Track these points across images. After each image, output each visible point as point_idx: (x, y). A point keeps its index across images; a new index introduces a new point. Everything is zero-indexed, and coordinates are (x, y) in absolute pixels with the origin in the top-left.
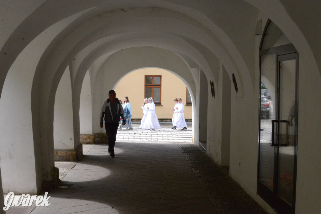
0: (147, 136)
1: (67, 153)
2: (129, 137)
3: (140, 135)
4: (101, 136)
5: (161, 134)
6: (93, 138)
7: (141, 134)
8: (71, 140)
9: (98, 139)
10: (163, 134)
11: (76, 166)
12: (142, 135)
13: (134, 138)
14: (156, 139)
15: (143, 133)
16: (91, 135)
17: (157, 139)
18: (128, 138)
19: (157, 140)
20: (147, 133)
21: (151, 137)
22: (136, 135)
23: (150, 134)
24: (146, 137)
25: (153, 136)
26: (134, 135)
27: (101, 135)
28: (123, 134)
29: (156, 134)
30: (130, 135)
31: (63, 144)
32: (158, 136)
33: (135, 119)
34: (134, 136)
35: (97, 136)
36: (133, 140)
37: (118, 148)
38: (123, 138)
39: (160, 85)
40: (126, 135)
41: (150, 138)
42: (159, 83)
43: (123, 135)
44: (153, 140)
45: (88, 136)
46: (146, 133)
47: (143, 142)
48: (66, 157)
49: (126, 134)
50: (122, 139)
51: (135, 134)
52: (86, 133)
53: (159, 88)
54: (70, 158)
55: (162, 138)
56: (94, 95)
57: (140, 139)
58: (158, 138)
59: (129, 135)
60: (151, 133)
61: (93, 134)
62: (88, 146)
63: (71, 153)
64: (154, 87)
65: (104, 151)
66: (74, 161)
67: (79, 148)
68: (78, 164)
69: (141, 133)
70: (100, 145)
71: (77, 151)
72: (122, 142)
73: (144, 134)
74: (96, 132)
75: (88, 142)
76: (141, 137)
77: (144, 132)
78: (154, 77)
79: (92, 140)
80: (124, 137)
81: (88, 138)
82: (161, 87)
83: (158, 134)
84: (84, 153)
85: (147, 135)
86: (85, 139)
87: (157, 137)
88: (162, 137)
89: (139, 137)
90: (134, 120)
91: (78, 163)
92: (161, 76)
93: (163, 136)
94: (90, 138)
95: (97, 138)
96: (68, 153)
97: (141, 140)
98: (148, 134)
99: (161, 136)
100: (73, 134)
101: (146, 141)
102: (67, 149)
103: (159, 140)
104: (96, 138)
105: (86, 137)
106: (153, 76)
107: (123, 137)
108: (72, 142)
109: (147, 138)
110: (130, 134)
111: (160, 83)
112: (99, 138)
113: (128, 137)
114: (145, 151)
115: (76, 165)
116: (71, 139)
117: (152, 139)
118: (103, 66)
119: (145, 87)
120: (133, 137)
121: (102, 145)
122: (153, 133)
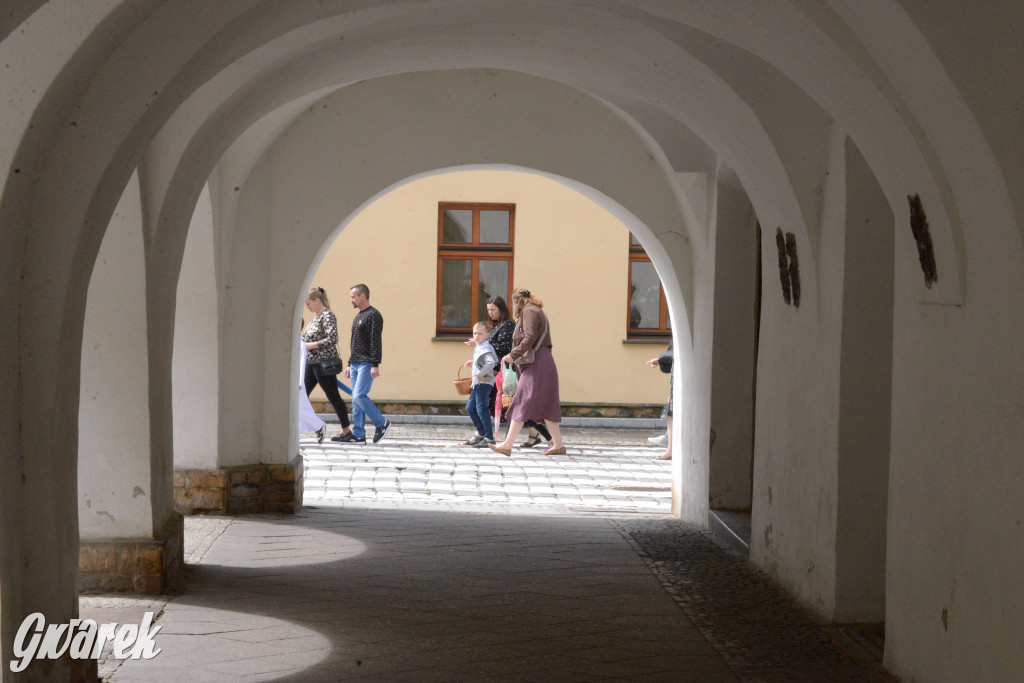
0: (460, 482)
1: (117, 556)
2: (377, 485)
3: (423, 476)
4: (257, 480)
5: (520, 471)
6: (222, 485)
7: (427, 472)
8: (140, 496)
9: (243, 491)
10: (528, 471)
11: (163, 617)
12: (432, 476)
13: (399, 490)
14: (499, 493)
15: (436, 467)
16: (210, 474)
17: (507, 495)
18: (373, 489)
19: (503, 498)
20: (456, 465)
21: (478, 485)
22: (403, 474)
23: (468, 472)
24: (453, 483)
25: (484, 478)
26: (396, 474)
27: (257, 474)
28: (348, 468)
29: (497, 470)
30: (380, 474)
31: (100, 513)
32: (506, 480)
33: (392, 404)
34: (397, 480)
35: (238, 478)
36: (397, 496)
37: (340, 533)
38: (351, 490)
39: (510, 249)
40: (357, 473)
41: (473, 488)
42: (501, 239)
43: (348, 474)
44: (486, 499)
45: (202, 480)
46: (451, 468)
47: (442, 508)
48: (112, 574)
49: (361, 469)
50: (347, 493)
51: (400, 469)
52: (191, 466)
53: (503, 264)
54: (130, 579)
55: (524, 490)
56: (227, 287)
57: (429, 493)
58: (507, 489)
59: (372, 474)
60: (475, 468)
61: (222, 468)
62: (199, 526)
63: (136, 555)
64: (481, 258)
65: (276, 546)
66: (149, 592)
67: (169, 532)
68: (170, 606)
69: (428, 467)
70: (255, 519)
71: (163, 546)
72: (349, 504)
73: (443, 472)
74: (236, 460)
75: (197, 505)
76: (430, 486)
77: (440, 463)
78: (484, 214)
79: (218, 495)
80: (354, 484)
81: (199, 488)
82: (512, 258)
83: (505, 470)
84: (190, 558)
85: (455, 478)
86: (183, 492)
87: (502, 485)
88: (526, 484)
89: (421, 486)
90: (388, 408)
91: (169, 600)
92: (511, 209)
93: (530, 480)
94: (206, 488)
95: (239, 488)
96: (124, 556)
97: (434, 498)
98: (460, 472)
99: (521, 480)
100: (147, 467)
101: (458, 504)
102: (118, 538)
103: (513, 500)
104: (235, 486)
105: (188, 481)
106: (476, 208)
107: (346, 484)
108: (144, 505)
109: (457, 487)
110: (376, 469)
111: (507, 242)
112: (251, 485)
113: (371, 484)
114: (465, 548)
115: (162, 613)
116: (138, 490)
117: (481, 494)
118: (270, 156)
119: (439, 256)
120: (393, 484)
121: (265, 519)
122: (481, 469)
